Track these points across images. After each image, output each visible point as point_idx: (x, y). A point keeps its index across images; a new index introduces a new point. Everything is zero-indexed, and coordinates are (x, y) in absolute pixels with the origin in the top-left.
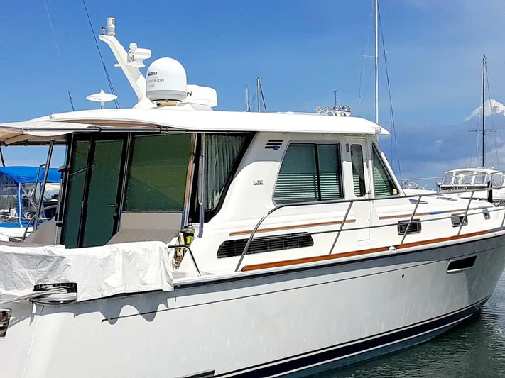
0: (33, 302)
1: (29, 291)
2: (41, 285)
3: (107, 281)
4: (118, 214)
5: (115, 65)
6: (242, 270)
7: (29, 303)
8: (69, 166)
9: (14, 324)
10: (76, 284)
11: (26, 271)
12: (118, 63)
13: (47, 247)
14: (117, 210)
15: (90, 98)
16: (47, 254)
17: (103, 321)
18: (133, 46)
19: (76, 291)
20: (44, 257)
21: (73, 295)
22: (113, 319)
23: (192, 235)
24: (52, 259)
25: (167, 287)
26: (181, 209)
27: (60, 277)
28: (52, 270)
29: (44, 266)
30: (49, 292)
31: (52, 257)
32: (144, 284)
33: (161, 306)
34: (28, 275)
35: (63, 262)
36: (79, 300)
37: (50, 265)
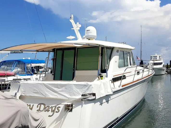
0: (82, 100)
1: (80, 97)
2: (84, 94)
3: (101, 92)
4: (74, 71)
5: (72, 29)
6: (122, 87)
7: (81, 100)
8: (55, 58)
9: (74, 108)
10: (95, 93)
11: (78, 90)
12: (73, 28)
13: (86, 82)
14: (74, 70)
15: (67, 38)
16: (86, 84)
17: (100, 105)
18: (78, 23)
19: (95, 96)
20: (85, 85)
21: (94, 97)
22: (101, 104)
23: (103, 76)
24: (88, 86)
25: (112, 93)
26: (97, 69)
27: (90, 91)
28: (87, 89)
29: (85, 88)
30: (88, 97)
31: (88, 85)
32: (108, 92)
33: (110, 99)
34: (79, 91)
35: (91, 87)
36: (96, 99)
37: (87, 88)
